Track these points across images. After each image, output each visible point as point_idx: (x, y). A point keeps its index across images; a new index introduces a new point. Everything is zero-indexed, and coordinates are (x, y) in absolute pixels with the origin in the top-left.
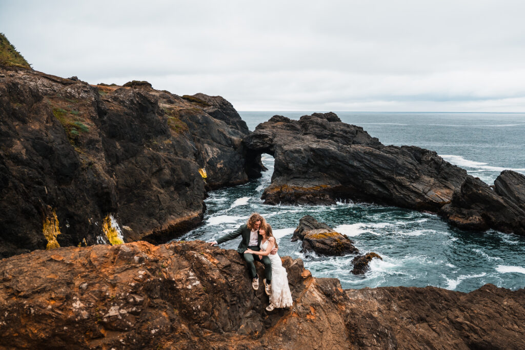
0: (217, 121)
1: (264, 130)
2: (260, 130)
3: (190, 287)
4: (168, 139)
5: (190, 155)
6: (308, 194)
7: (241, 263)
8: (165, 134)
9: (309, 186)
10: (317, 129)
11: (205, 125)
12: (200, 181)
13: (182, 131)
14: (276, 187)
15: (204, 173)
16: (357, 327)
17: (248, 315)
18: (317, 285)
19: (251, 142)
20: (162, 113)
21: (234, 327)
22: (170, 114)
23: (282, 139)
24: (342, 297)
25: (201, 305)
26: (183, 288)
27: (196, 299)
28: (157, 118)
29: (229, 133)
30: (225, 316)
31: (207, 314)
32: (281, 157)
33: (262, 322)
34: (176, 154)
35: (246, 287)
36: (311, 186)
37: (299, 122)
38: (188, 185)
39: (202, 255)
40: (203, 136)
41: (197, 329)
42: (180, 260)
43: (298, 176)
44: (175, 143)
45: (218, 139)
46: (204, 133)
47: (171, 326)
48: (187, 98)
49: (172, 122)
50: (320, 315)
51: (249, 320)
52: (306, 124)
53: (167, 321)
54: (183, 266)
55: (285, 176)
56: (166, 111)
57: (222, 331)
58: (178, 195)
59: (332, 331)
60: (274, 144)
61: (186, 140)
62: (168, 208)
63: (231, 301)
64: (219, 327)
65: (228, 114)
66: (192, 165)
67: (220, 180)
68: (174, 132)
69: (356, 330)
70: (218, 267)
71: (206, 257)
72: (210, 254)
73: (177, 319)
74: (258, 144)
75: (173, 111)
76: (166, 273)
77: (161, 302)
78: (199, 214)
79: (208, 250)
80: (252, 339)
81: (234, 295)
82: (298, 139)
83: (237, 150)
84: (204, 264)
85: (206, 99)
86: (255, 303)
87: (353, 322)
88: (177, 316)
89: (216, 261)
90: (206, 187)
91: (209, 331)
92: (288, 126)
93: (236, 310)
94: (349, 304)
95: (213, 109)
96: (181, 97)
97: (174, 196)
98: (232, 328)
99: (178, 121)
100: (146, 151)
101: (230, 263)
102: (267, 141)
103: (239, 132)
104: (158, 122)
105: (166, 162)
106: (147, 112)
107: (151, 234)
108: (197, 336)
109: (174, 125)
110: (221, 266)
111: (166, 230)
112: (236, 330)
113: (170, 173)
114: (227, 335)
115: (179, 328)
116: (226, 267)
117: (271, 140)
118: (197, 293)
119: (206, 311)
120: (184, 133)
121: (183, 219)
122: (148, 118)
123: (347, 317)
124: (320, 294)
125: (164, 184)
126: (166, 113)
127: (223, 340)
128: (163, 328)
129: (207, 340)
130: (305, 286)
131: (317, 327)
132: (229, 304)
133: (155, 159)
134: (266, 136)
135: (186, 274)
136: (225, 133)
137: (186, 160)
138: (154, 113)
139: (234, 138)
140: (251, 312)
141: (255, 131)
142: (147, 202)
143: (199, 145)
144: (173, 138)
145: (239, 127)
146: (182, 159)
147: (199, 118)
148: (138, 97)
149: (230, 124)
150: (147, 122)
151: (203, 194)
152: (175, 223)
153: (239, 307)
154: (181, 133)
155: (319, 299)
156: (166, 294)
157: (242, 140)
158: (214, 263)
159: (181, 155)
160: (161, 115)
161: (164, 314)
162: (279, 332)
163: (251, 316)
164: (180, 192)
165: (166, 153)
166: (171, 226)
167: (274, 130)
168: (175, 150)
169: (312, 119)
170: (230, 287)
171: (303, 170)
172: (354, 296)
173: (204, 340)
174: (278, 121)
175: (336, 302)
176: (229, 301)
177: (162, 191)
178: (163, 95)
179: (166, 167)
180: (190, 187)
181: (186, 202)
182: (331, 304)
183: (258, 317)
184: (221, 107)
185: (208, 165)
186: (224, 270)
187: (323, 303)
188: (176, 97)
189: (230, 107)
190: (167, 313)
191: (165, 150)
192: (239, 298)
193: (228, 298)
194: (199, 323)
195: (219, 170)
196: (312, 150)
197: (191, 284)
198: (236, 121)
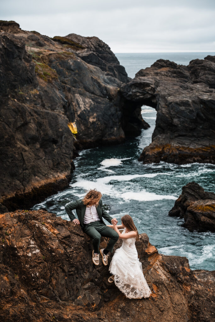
0: (91, 67)
1: (146, 78)
2: (141, 77)
3: (30, 255)
4: (35, 88)
5: (59, 107)
6: (196, 156)
7: (81, 235)
8: (31, 83)
9: (197, 147)
10: (210, 77)
11: (77, 71)
12: (69, 137)
13: (51, 79)
14: (157, 147)
15: (74, 128)
16: (200, 309)
17: (86, 286)
18: (162, 263)
19: (129, 91)
20: (29, 58)
21: (70, 296)
22: (39, 60)
23: (167, 88)
24: (188, 277)
25: (39, 273)
26: (23, 256)
27: (35, 266)
28: (23, 65)
29: (105, 81)
30: (63, 285)
31: (45, 282)
32: (164, 110)
33: (101, 295)
34: (43, 106)
35: (84, 258)
36: (200, 146)
37: (188, 68)
38: (55, 142)
39: (43, 224)
40: (74, 85)
41: (35, 295)
42: (23, 228)
43: (184, 134)
44: (42, 93)
45: (91, 88)
46: (75, 82)
47: (11, 289)
48: (58, 40)
49: (40, 69)
50: (162, 294)
51: (87, 291)
52: (196, 70)
53: (8, 285)
54: (25, 234)
55: (169, 134)
56: (35, 56)
57: (58, 299)
58: (44, 153)
59: (173, 311)
60: (157, 95)
61: (55, 89)
62: (33, 167)
63: (69, 272)
64: (56, 295)
65: (104, 58)
66: (60, 119)
67: (92, 136)
68: (41, 80)
69: (199, 312)
70: (58, 238)
71: (47, 227)
72: (51, 224)
73: (17, 284)
74: (138, 94)
75: (41, 55)
76: (9, 240)
77: (3, 267)
78: (66, 176)
79: (49, 221)
80: (89, 310)
81: (72, 265)
82: (186, 88)
83: (113, 101)
84: (44, 234)
85: (79, 40)
86: (94, 276)
87: (196, 304)
88: (17, 281)
89: (56, 231)
90: (76, 144)
91: (46, 298)
92: (175, 73)
93: (74, 281)
94: (195, 285)
95: (87, 52)
96: (53, 39)
97: (40, 155)
98: (69, 298)
99: (47, 67)
100: (10, 103)
101: (70, 233)
102: (149, 90)
103: (116, 79)
104: (25, 69)
105: (32, 115)
106: (13, 58)
107: (13, 197)
108: (35, 302)
109: (42, 73)
110: (61, 237)
111: (29, 193)
112: (73, 300)
113: (36, 127)
114: (63, 304)
115: (19, 292)
116: (65, 238)
117: (153, 90)
118: (37, 260)
119: (44, 279)
120: (53, 81)
121: (49, 181)
122: (14, 64)
123: (191, 298)
124: (165, 272)
125: (29, 140)
126: (34, 58)
127: (58, 308)
128: (3, 291)
129: (43, 306)
130: (150, 262)
131: (158, 306)
132: (67, 274)
133: (20, 112)
134: (148, 85)
135: (27, 242)
136: (99, 81)
137: (53, 112)
138: (21, 59)
139: (111, 87)
140: (89, 284)
141: (134, 79)
142: (10, 160)
143: (70, 95)
144: (41, 87)
145: (116, 73)
146: (50, 111)
147: (71, 63)
148: (3, 41)
149: (106, 70)
150: (13, 69)
151: (72, 153)
152: (40, 185)
153: (77, 278)
154: (49, 82)
155: (164, 277)
156: (8, 260)
157: (119, 89)
158: (54, 233)
159: (49, 107)
160: (28, 61)
161: (5, 278)
162: (118, 307)
163: (89, 288)
164: (46, 150)
165: (33, 105)
166: (35, 189)
167: (158, 78)
168: (42, 101)
169: (204, 64)
170: (68, 257)
171: (191, 127)
172: (204, 277)
173: (41, 306)
174: (162, 66)
175: (181, 282)
176: (66, 271)
177: (27, 148)
178: (31, 36)
179: (32, 121)
180: (58, 144)
181: (53, 161)
182: (176, 284)
183: (96, 289)
184: (97, 50)
185: (79, 119)
186: (63, 241)
187: (168, 282)
188: (46, 38)
189: (107, 49)
190: (8, 278)
191: (31, 101)
192: (77, 269)
193: (66, 268)
194: (37, 290)
195: (91, 125)
196: (202, 102)
197: (31, 252)
198: (113, 66)
